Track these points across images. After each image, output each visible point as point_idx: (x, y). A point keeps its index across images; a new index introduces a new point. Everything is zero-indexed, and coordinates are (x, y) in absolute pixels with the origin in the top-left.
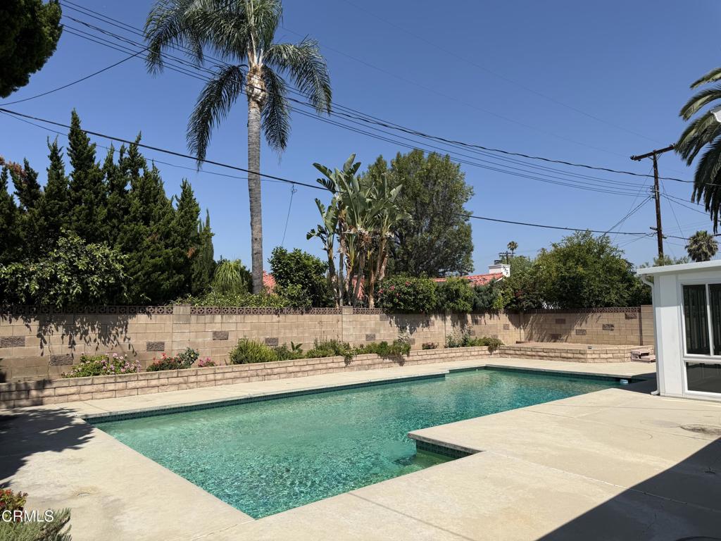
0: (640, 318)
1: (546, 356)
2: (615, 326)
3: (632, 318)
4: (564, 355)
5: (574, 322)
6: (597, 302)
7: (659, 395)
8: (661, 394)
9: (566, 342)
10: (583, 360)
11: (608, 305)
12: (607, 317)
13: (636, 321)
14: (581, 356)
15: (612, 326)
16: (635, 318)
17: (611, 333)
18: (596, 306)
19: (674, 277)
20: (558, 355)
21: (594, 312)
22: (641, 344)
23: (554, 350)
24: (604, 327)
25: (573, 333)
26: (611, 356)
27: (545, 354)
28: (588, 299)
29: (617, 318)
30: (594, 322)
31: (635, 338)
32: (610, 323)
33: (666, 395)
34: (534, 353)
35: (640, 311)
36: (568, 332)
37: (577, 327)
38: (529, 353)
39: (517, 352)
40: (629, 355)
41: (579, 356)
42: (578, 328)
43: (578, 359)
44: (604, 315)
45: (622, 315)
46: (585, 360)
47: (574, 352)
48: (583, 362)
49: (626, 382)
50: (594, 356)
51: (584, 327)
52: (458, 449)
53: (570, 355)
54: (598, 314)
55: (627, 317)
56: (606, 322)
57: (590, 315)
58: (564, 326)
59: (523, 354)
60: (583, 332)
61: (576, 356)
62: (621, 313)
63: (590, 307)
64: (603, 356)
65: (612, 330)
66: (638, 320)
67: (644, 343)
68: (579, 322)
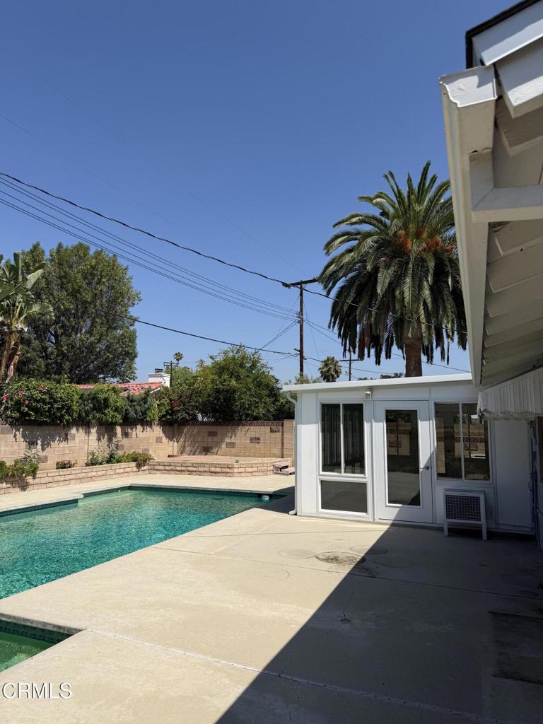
0: (283, 432)
1: (195, 471)
2: (261, 439)
3: (275, 432)
4: (213, 469)
5: (224, 436)
6: (247, 415)
7: (296, 514)
8: (298, 514)
9: (216, 454)
10: (230, 474)
11: (256, 418)
12: (254, 430)
13: (278, 435)
14: (229, 471)
15: (259, 439)
16: (279, 432)
17: (257, 446)
18: (246, 420)
19: (314, 395)
20: (207, 469)
21: (243, 425)
22: (282, 457)
23: (203, 465)
24: (252, 440)
25: (224, 445)
26: (255, 469)
27: (194, 469)
28: (239, 412)
29: (261, 431)
30: (243, 435)
31: (277, 451)
32: (257, 436)
33: (303, 514)
34: (183, 468)
35: (283, 425)
36: (218, 444)
37: (227, 440)
38: (178, 468)
39: (167, 468)
40: (272, 468)
41: (226, 471)
43: (226, 474)
44: (252, 427)
45: (267, 429)
46: (232, 475)
47: (222, 466)
48: (230, 477)
49: (267, 498)
50: (240, 470)
51: (233, 440)
53: (218, 470)
54: (247, 428)
55: (272, 431)
56: (253, 435)
57: (240, 428)
58: (215, 439)
59: (172, 470)
60: (232, 445)
61: (224, 470)
62: (267, 427)
63: (241, 420)
64: (249, 470)
65: (259, 443)
66: (280, 433)
67: (285, 456)
68: (229, 435)
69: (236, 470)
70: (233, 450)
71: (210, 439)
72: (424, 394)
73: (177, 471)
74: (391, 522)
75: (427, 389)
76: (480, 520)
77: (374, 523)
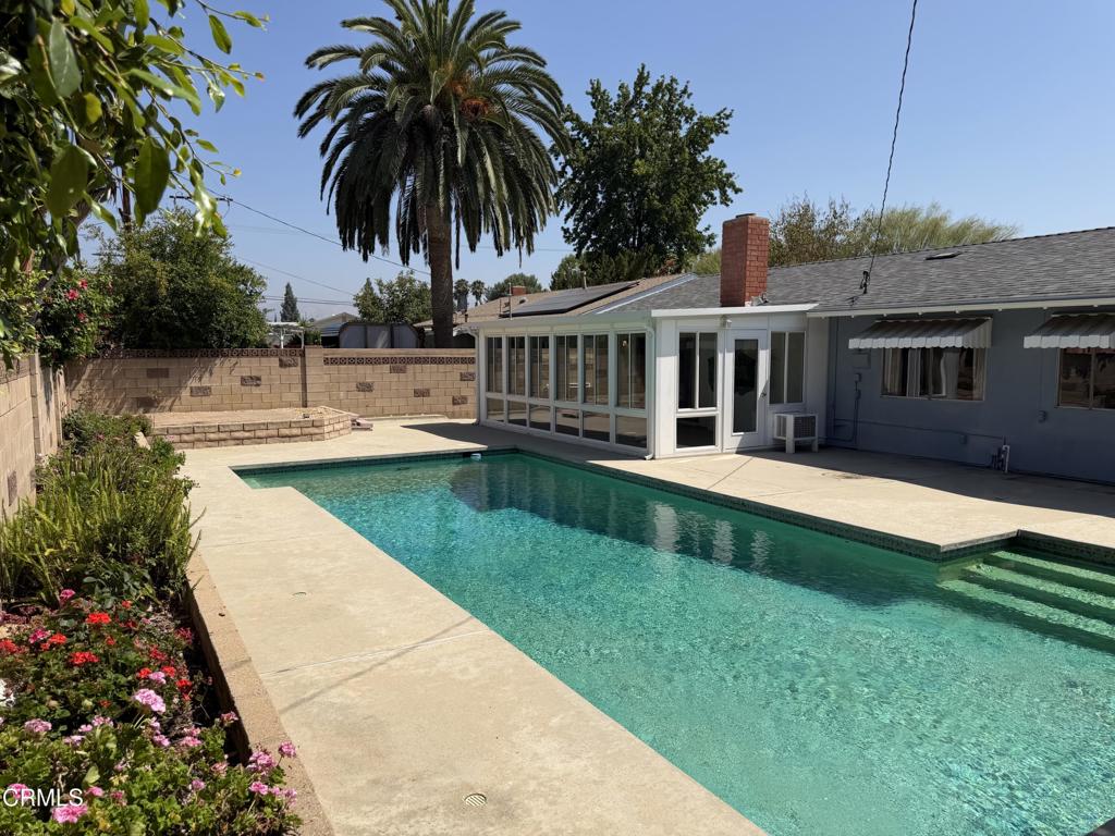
0: (304, 366)
1: (248, 438)
2: (262, 378)
3: (290, 366)
5: (187, 375)
7: (653, 458)
8: (656, 457)
9: (170, 410)
10: (318, 437)
12: (248, 365)
13: (296, 371)
14: (316, 430)
15: (259, 379)
16: (295, 365)
17: (256, 391)
18: (228, 347)
19: (674, 322)
21: (225, 356)
22: (305, 405)
24: (244, 381)
25: (185, 393)
27: (247, 434)
29: (267, 366)
30: (224, 374)
31: (295, 395)
32: (254, 374)
34: (223, 436)
35: (303, 355)
36: (174, 392)
37: (194, 383)
38: (212, 436)
39: (186, 437)
42: (194, 385)
43: (311, 437)
44: (244, 361)
45: (275, 362)
46: (321, 437)
48: (318, 440)
49: (479, 457)
51: (206, 382)
52: (995, 539)
53: (295, 431)
54: (234, 360)
55: (282, 364)
56: (246, 373)
57: (218, 361)
58: (164, 382)
59: (199, 440)
60: (206, 391)
61: (306, 431)
62: (272, 359)
63: (221, 346)
64: (337, 427)
65: (258, 385)
66: (299, 368)
67: (309, 404)
68: (197, 374)
69: (326, 429)
70: (206, 400)
71: (152, 384)
72: (762, 324)
73: (211, 441)
74: (735, 451)
75: (766, 318)
76: (813, 435)
77: (722, 454)
